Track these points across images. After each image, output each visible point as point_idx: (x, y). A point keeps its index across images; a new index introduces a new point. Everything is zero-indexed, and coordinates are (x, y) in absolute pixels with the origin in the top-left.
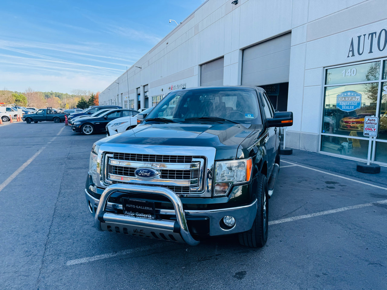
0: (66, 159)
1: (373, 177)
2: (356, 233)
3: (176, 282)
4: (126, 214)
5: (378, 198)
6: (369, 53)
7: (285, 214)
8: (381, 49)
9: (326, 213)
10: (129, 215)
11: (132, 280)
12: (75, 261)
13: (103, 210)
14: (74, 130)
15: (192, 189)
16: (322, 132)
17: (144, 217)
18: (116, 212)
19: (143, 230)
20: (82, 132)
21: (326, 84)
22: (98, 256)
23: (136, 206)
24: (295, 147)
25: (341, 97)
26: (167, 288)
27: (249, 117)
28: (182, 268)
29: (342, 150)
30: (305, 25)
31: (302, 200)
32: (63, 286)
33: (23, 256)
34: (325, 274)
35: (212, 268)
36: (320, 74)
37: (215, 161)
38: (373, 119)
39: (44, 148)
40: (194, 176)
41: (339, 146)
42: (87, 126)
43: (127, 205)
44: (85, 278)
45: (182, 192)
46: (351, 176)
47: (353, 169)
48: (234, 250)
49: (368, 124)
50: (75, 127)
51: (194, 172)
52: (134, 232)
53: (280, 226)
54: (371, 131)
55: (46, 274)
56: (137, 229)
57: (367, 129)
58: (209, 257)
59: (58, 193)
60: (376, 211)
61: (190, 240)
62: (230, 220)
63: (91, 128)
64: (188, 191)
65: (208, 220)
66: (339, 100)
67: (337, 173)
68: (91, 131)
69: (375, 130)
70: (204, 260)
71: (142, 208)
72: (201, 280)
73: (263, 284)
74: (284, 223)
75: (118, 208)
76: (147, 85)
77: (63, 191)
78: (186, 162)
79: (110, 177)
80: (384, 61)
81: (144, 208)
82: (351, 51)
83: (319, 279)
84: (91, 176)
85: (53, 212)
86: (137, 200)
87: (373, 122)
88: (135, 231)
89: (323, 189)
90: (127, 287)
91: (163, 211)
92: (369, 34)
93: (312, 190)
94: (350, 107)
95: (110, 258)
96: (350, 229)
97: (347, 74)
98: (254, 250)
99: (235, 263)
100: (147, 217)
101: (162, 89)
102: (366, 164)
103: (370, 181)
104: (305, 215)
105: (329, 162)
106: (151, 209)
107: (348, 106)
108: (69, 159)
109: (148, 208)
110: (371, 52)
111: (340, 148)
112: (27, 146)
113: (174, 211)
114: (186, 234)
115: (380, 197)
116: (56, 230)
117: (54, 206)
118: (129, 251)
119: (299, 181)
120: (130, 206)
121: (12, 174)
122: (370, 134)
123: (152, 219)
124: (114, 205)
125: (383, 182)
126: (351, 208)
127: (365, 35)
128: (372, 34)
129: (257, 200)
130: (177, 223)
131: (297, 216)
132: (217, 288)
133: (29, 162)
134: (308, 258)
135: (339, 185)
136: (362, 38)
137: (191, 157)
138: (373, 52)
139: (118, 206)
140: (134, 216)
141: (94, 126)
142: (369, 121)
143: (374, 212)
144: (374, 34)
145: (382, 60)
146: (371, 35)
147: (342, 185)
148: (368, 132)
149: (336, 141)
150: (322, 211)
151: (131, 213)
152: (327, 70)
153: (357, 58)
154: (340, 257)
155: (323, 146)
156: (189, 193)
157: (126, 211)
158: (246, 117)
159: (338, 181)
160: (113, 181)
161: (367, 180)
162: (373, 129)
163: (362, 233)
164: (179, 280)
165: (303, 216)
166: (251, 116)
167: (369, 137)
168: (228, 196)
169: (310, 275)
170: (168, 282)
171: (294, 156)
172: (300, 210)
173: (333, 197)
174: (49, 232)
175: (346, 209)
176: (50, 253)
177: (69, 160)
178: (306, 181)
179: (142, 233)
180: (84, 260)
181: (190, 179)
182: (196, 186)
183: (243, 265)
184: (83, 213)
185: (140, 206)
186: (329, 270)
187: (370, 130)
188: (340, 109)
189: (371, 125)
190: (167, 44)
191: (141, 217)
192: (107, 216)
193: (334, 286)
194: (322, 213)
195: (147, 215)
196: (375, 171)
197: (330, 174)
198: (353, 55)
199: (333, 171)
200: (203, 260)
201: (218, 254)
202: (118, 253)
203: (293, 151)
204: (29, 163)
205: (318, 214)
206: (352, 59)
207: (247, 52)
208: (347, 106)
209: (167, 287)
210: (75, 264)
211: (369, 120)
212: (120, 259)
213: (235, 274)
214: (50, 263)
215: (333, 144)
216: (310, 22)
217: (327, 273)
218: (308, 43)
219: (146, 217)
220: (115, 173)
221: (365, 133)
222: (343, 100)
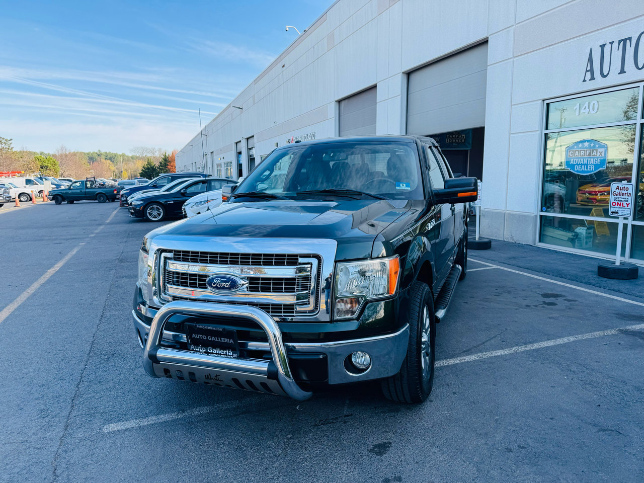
0: (117, 261)
1: (625, 286)
2: (583, 379)
3: (275, 460)
4: (193, 350)
5: (629, 320)
6: (619, 74)
7: (467, 349)
8: (640, 67)
9: (537, 346)
10: (198, 351)
11: (204, 456)
12: (117, 426)
13: (157, 344)
14: (132, 213)
15: (298, 308)
16: (542, 211)
17: (221, 354)
18: (178, 346)
19: (219, 375)
20: (145, 218)
21: (547, 128)
22: (154, 418)
23: (207, 338)
24: (496, 236)
25: (573, 151)
26: (259, 469)
27: (403, 187)
28: (288, 436)
29: (576, 240)
30: (510, 28)
31: (499, 325)
32: (94, 465)
33: (36, 417)
34: (522, 447)
35: (335, 437)
36: (538, 111)
37: (336, 262)
38: (624, 188)
39: (83, 244)
40: (302, 287)
41: (571, 234)
42: (154, 206)
43: (193, 335)
44: (131, 452)
45: (282, 314)
46: (588, 283)
47: (592, 271)
48: (376, 408)
49: (616, 196)
50: (134, 209)
51: (302, 280)
52: (206, 379)
53: (457, 369)
54: (621, 207)
55: (70, 446)
56: (210, 374)
57: (614, 204)
58: (332, 419)
59: (99, 317)
60: (622, 342)
61: (295, 390)
62: (361, 359)
63: (159, 210)
64: (293, 312)
65: (325, 359)
66: (569, 156)
67: (564, 280)
68: (159, 214)
69: (628, 205)
70: (324, 424)
71: (218, 339)
72: (316, 457)
73: (417, 463)
74: (463, 363)
75: (181, 340)
76: (253, 136)
77: (107, 314)
78: (289, 264)
79: (168, 291)
81: (221, 340)
82: (589, 71)
83: (511, 455)
85: (89, 348)
86: (209, 328)
87: (626, 192)
89: (536, 306)
91: (253, 345)
92: (620, 42)
93: (517, 308)
94: (589, 168)
95: (172, 421)
96: (574, 373)
97: (582, 111)
98: (408, 408)
99: (374, 429)
100: (226, 355)
101: (277, 143)
102: (615, 263)
103: (619, 292)
104: (501, 351)
105: (551, 261)
106: (232, 341)
107: (585, 165)
108: (122, 261)
109: (226, 340)
110: (622, 71)
111: (572, 237)
112: (56, 242)
114: (288, 382)
115: (633, 320)
116: (91, 376)
117: (92, 338)
118: (204, 410)
119: (497, 294)
120: (198, 338)
121: (29, 286)
122: (620, 213)
123: (234, 358)
124: (176, 335)
125: (641, 294)
126: (580, 337)
127: (612, 43)
128: (625, 41)
129: (408, 325)
130: (272, 363)
131: (486, 351)
132: (340, 470)
133: (58, 266)
134: (497, 421)
135: (565, 300)
136: (607, 49)
137: (297, 255)
138: (625, 72)
139: (182, 337)
140: (205, 352)
141: (165, 207)
142: (618, 191)
143: (619, 344)
144: (628, 41)
145: (641, 85)
146: (622, 43)
147: (571, 299)
148: (617, 209)
149: (565, 225)
150: (530, 343)
151: (200, 348)
152: (548, 105)
153: (599, 82)
154: (551, 419)
155: (544, 235)
156: (295, 314)
157: (192, 346)
158: (397, 188)
159: (563, 294)
160: (173, 297)
161: (614, 290)
162: (625, 204)
163: (594, 379)
164: (279, 455)
165: (497, 351)
166: (407, 186)
167: (618, 218)
168: (358, 319)
169: (498, 449)
170: (262, 459)
171: (493, 252)
172: (492, 341)
173: (552, 320)
174: (80, 380)
175: (572, 339)
176: (80, 413)
177: (122, 264)
178: (509, 292)
179: (218, 380)
180: (130, 424)
181: (295, 292)
182: (306, 304)
183: (388, 432)
185: (213, 337)
186: (529, 441)
187: (620, 205)
188: (571, 171)
189: (622, 197)
191: (216, 354)
192: (162, 353)
193: (535, 467)
194: (529, 347)
195: (225, 352)
196: (629, 274)
197: (552, 281)
198: (593, 78)
199: (556, 276)
200: (321, 424)
201: (348, 414)
202: (186, 414)
203: (492, 243)
204: (57, 269)
205: (523, 348)
206: (590, 85)
207: (414, 77)
208: (583, 166)
209: (260, 467)
210: (116, 429)
211: (618, 188)
212: (189, 423)
213: (372, 447)
214: (78, 428)
215: (561, 230)
216: (518, 23)
217: (525, 446)
218: (517, 59)
219: (224, 355)
220: (177, 283)
221: (611, 211)
222: (577, 155)
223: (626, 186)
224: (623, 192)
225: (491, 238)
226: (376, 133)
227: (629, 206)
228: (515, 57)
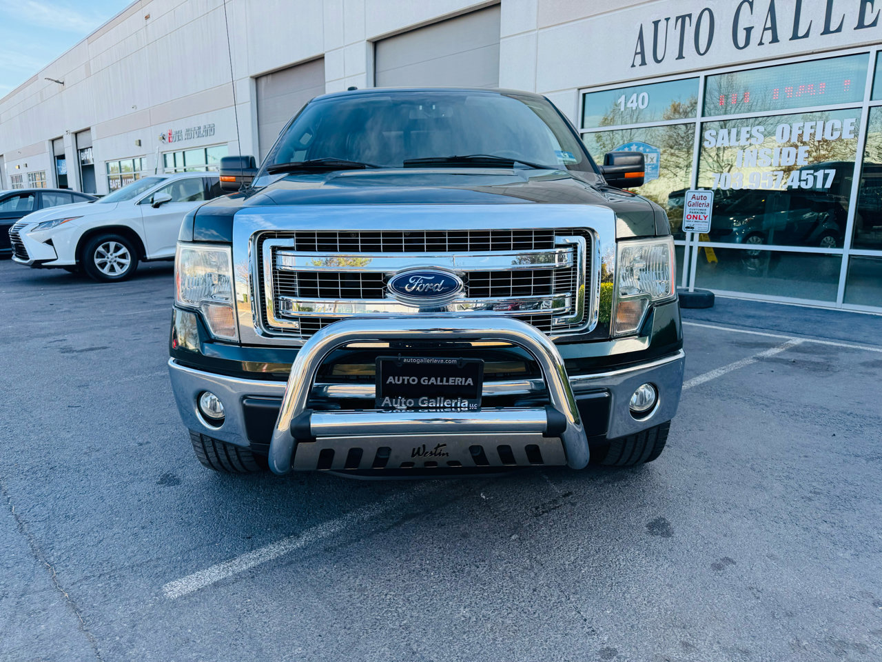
2: (783, 411)
3: (533, 575)
4: (386, 407)
5: (752, 348)
6: (676, 59)
8: (702, 52)
10: (395, 407)
12: (188, 582)
13: (304, 406)
15: (556, 321)
19: (445, 445)
21: (584, 126)
22: (252, 555)
23: (419, 381)
26: (525, 594)
27: (566, 158)
35: (582, 525)
36: (571, 103)
37: (617, 240)
38: (701, 197)
40: (559, 286)
43: (391, 379)
44: (264, 619)
49: (691, 207)
51: (558, 275)
52: (413, 455)
54: (698, 220)
57: (689, 217)
58: (550, 503)
61: (583, 451)
64: (549, 329)
65: (608, 400)
69: (705, 218)
70: (547, 512)
71: (442, 381)
72: (588, 557)
73: (725, 536)
76: (89, 129)
78: (537, 246)
79: (287, 308)
80: (706, 77)
81: (448, 381)
82: (639, 53)
86: (428, 361)
87: (703, 201)
88: (416, 451)
92: (677, 18)
95: (290, 554)
96: (767, 406)
97: (629, 105)
99: (622, 506)
100: (456, 407)
101: (140, 141)
106: (469, 381)
109: (459, 381)
110: (681, 57)
114: (576, 432)
116: (36, 510)
120: (401, 382)
122: (696, 228)
123: (470, 411)
126: (727, 369)
127: (667, 19)
128: (683, 17)
132: (641, 567)
136: (662, 25)
137: (551, 232)
138: (684, 58)
142: (694, 201)
143: (772, 371)
144: (687, 19)
145: (702, 75)
146: (680, 20)
148: (691, 224)
151: (403, 401)
152: (584, 95)
153: (652, 69)
154: (806, 456)
157: (387, 398)
162: (702, 217)
163: (794, 410)
164: (532, 567)
166: (570, 157)
168: (641, 332)
174: (17, 520)
175: (721, 372)
176: (79, 576)
179: (440, 454)
180: (214, 574)
181: (551, 294)
182: (568, 314)
183: (644, 506)
185: (433, 379)
187: (696, 218)
189: (699, 208)
190: (147, 18)
191: (436, 408)
195: (454, 402)
196: (706, 301)
198: (643, 63)
200: (543, 512)
201: (563, 492)
202: (305, 538)
206: (640, 72)
207: (384, 48)
210: (192, 588)
213: (645, 528)
214: (103, 603)
218: (542, 31)
219: (451, 407)
220: (309, 294)
221: (686, 226)
223: (704, 195)
224: (700, 201)
227: (707, 218)
228: (540, 29)
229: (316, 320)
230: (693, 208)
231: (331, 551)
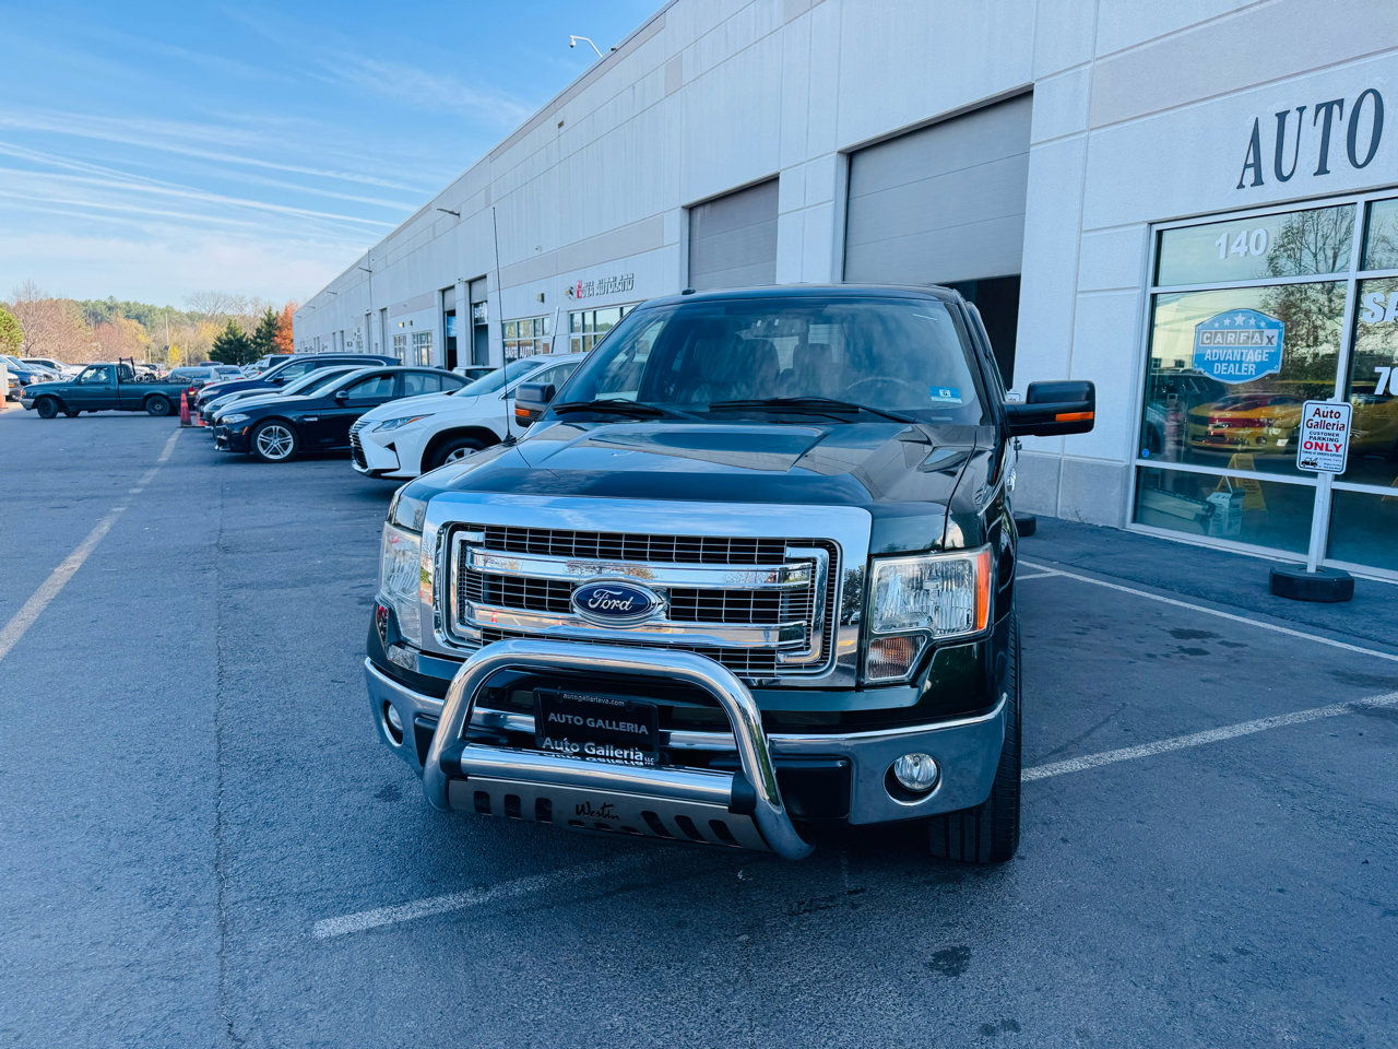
0: (215, 550)
1: (1330, 615)
2: (1315, 808)
3: (730, 991)
4: (548, 749)
5: (1363, 686)
6: (1315, 174)
7: (1059, 745)
8: (1360, 162)
9: (1197, 739)
10: (560, 751)
11: (568, 987)
12: (343, 923)
13: (459, 737)
14: (221, 443)
15: (782, 658)
16: (1140, 456)
17: (615, 758)
18: (505, 741)
19: (612, 805)
20: (251, 453)
21: (1156, 283)
22: (424, 903)
23: (585, 722)
24: (1040, 509)
25: (1211, 333)
26: (703, 1013)
27: (945, 397)
28: (740, 938)
29: (1211, 520)
30: (1083, 68)
31: (1105, 695)
32: (320, 1012)
33: (142, 906)
34: (1243, 952)
35: (844, 938)
36: (1137, 245)
37: (870, 557)
38: (1332, 412)
39: (121, 509)
40: (790, 612)
41: (1201, 507)
42: (274, 427)
43: (552, 717)
44: (396, 981)
45: (748, 671)
46: (1253, 609)
47: (1258, 585)
48: (909, 873)
49: (1313, 429)
50: (225, 432)
51: (791, 597)
52: (578, 813)
53: (1051, 789)
54: (1324, 451)
55: (247, 971)
56: (588, 803)
57: (1309, 446)
58: (825, 899)
59: (214, 678)
60: (1365, 732)
61: (787, 838)
62: (918, 769)
63: (285, 435)
64: (772, 667)
65: (847, 770)
66: (1203, 343)
67: (1206, 601)
68: (285, 446)
69: (1337, 448)
70: (810, 911)
71: (611, 725)
72: (819, 982)
73: (1038, 990)
74: (1058, 776)
75: (506, 727)
76: (484, 277)
77: (231, 669)
78: (763, 560)
79: (472, 615)
80: (1368, 204)
81: (618, 726)
82: (1250, 166)
83: (1227, 969)
84: (392, 613)
85: (213, 747)
86: (592, 700)
87: (1334, 421)
88: (580, 808)
89: (1167, 656)
90: (558, 1010)
91: (680, 738)
92: (1318, 108)
93: (1130, 659)
94: (1243, 369)
95: (468, 909)
96: (1293, 795)
97: (1233, 249)
98: (979, 874)
99: (922, 920)
100: (629, 760)
101: (543, 295)
102: (1304, 567)
103: (1322, 627)
104: (1128, 749)
105: (1169, 563)
106: (643, 729)
107: (1235, 362)
108: (226, 550)
109: (631, 727)
110: (1322, 170)
111: (1204, 513)
112: (53, 504)
113: (731, 736)
114: (775, 815)
115: (1370, 685)
116: (241, 810)
117: (213, 724)
118: (532, 884)
119: (1080, 631)
120: (564, 721)
121: (20, 605)
122: (1321, 464)
123: (646, 766)
124: (492, 715)
125: (1367, 632)
126: (1278, 721)
127: (1301, 110)
128: (1329, 106)
129: (1005, 695)
130: (741, 777)
131: (1098, 752)
132: (880, 1009)
133: (75, 561)
134: (1171, 897)
135: (1220, 643)
136: (1291, 121)
137: (781, 542)
138: (1328, 172)
140: (575, 754)
141: (298, 429)
142: (1317, 419)
143: (1361, 735)
144: (1336, 108)
145: (1361, 200)
146: (1323, 110)
147: (1231, 641)
148: (1314, 457)
149: (1190, 487)
150: (1183, 733)
151: (567, 743)
152: (1160, 233)
153: (1273, 190)
154: (1281, 891)
155: (1143, 507)
156: (775, 671)
157: (548, 739)
158: (933, 399)
159: (1214, 631)
160: (484, 630)
161: (1312, 624)
162: (1331, 447)
163: (1336, 808)
164: (737, 981)
165: (1121, 751)
166: (953, 396)
167: (1314, 475)
168: (913, 683)
169: (1195, 957)
170: (700, 989)
171: (1042, 542)
172: (1104, 730)
173: (1210, 686)
174: (218, 819)
175: (1263, 725)
176: (244, 895)
177: (229, 556)
178: (1103, 627)
179: (608, 815)
180: (373, 918)
181: (776, 622)
182: (801, 649)
183: (953, 925)
184: (330, 749)
185: (600, 721)
186: (1252, 938)
187: (1321, 449)
188: (1207, 374)
189: (1325, 431)
190: (561, 125)
191: (605, 757)
192: (473, 756)
193: (1284, 993)
194: (1183, 742)
195: (626, 753)
196: (1336, 591)
197: (1181, 604)
198: (1258, 181)
199: (1186, 593)
200: (805, 911)
201: (853, 887)
202: (493, 892)
203: (1038, 523)
204: (77, 566)
205: (1170, 745)
206: (1253, 196)
207: (864, 164)
208: (1232, 365)
209: (704, 1008)
210: (343, 930)
211: (1317, 412)
212: (507, 913)
213: (930, 957)
214: (253, 930)
215: (1180, 498)
216: (1101, 58)
217: (1249, 949)
218: (1094, 133)
219: (623, 759)
220: (494, 600)
221: (1302, 460)
222: (1219, 343)
223: (1335, 409)
224: (1328, 420)
225: (1034, 512)
226: (774, 281)
227: (1341, 451)
228: (1092, 129)
229: (499, 631)
230: (1316, 430)
231: (511, 917)
